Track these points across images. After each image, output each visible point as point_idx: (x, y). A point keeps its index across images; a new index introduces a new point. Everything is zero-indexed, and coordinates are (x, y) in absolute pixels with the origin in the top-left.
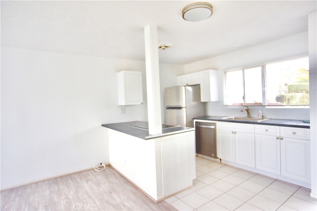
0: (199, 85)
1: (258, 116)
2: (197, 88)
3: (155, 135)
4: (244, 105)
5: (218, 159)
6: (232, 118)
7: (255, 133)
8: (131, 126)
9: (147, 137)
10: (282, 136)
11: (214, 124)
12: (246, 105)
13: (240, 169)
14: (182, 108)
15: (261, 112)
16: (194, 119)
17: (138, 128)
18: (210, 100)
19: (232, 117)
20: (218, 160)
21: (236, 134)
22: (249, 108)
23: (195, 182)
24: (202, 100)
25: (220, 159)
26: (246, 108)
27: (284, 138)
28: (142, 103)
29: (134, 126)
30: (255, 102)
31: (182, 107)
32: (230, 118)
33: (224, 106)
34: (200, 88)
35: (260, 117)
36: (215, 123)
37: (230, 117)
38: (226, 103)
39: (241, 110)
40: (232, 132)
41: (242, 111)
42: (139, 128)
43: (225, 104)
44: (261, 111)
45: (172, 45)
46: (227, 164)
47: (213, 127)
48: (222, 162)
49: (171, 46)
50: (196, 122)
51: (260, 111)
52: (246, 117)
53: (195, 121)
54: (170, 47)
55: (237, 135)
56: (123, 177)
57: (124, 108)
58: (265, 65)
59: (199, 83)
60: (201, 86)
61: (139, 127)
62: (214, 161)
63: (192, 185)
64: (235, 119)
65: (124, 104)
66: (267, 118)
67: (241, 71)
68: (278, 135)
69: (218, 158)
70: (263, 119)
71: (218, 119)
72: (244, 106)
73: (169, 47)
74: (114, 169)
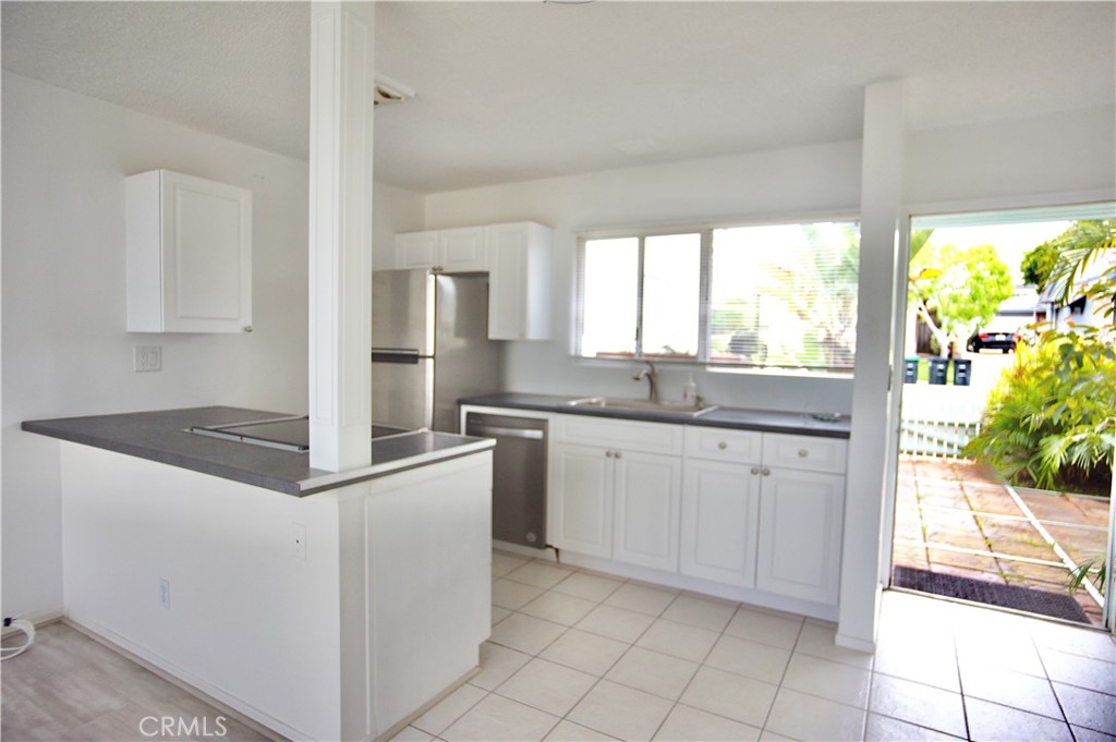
0: (486, 274)
1: (685, 396)
2: (474, 285)
3: (341, 472)
4: (637, 357)
5: (549, 550)
6: (598, 403)
7: (682, 457)
8: (195, 431)
9: (305, 485)
10: (767, 462)
11: (541, 425)
12: (643, 358)
13: (626, 582)
14: (420, 360)
15: (693, 384)
16: (461, 402)
17: (238, 439)
18: (523, 335)
19: (598, 399)
20: (551, 552)
21: (618, 460)
22: (657, 368)
23: (487, 651)
24: (493, 335)
25: (557, 550)
26: (646, 369)
27: (772, 470)
28: (248, 330)
29: (215, 430)
30: (669, 352)
31: (421, 353)
32: (591, 403)
33: (570, 357)
34: (488, 285)
35: (691, 402)
36: (546, 421)
37: (594, 400)
38: (576, 350)
39: (635, 375)
40: (608, 454)
41: (637, 379)
42: (245, 440)
43: (573, 353)
44: (694, 381)
45: (411, 93)
46: (580, 564)
47: (538, 434)
48: (564, 559)
49: (408, 98)
50: (469, 415)
51: (691, 379)
52: (645, 401)
53: (465, 409)
54: (403, 99)
55: (622, 464)
56: (145, 670)
57: (151, 347)
58: (712, 230)
59: (484, 268)
60: (493, 281)
61: (242, 436)
62: (533, 560)
63: (477, 667)
64: (607, 404)
65: (157, 327)
66: (711, 406)
67: (635, 241)
68: (755, 460)
69: (550, 547)
70: (700, 409)
71: (553, 404)
72: (638, 362)
73: (399, 98)
74: (87, 638)
